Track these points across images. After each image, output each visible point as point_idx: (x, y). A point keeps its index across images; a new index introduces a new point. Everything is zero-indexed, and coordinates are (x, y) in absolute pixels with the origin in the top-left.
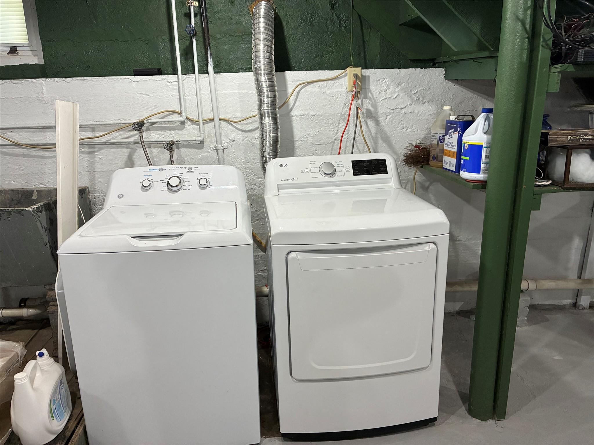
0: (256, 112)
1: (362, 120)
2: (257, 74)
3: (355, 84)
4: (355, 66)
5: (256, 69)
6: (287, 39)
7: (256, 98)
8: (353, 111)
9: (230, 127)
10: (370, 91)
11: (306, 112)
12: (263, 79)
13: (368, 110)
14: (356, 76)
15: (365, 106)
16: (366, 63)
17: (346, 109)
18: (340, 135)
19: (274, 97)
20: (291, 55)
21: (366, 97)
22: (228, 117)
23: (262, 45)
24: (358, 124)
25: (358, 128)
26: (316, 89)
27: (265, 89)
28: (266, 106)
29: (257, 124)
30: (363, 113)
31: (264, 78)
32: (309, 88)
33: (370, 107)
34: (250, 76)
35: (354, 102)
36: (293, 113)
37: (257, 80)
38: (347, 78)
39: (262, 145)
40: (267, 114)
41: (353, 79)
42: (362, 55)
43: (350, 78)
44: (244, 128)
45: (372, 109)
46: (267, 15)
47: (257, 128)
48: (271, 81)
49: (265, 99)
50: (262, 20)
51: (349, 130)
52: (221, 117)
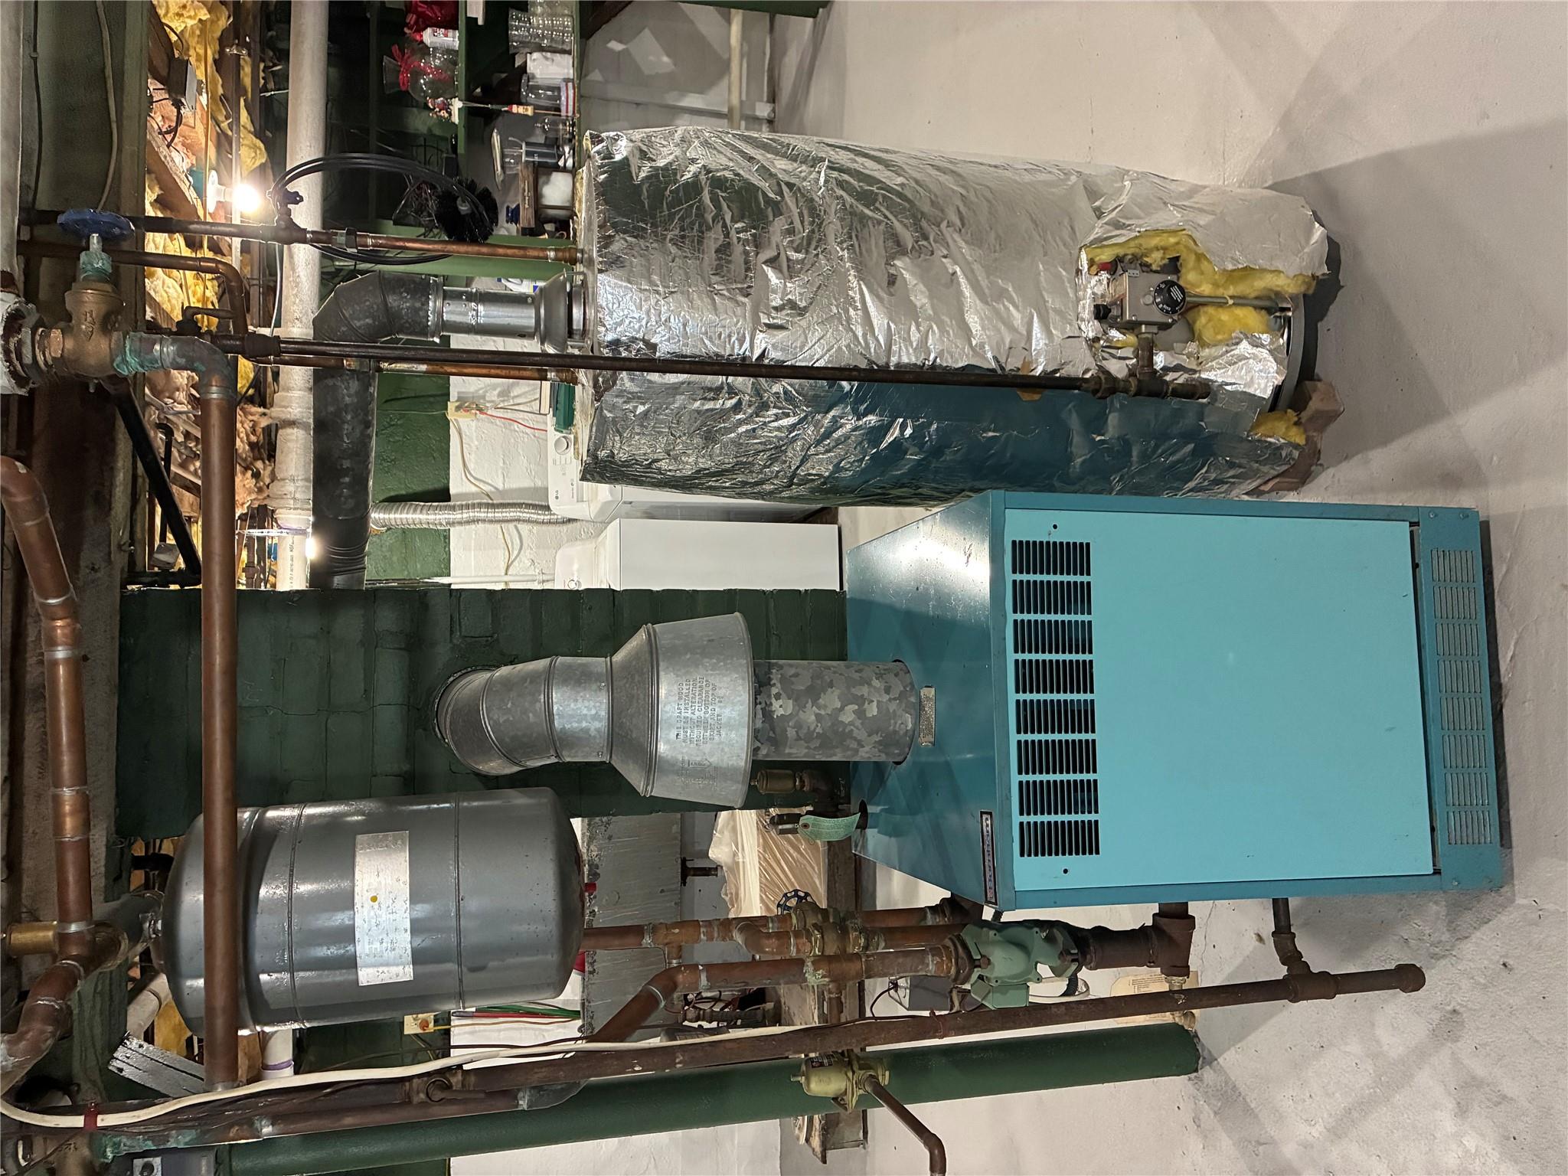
0: (497, 526)
1: (511, 402)
2: (453, 524)
3: (468, 410)
4: (446, 409)
5: (448, 523)
6: (411, 491)
7: (481, 525)
8: (499, 413)
9: (516, 563)
10: (477, 391)
11: (500, 472)
12: (460, 516)
13: (499, 395)
14: (458, 408)
15: (495, 398)
16: (442, 395)
17: (498, 421)
18: (528, 431)
19: (480, 505)
20: (431, 487)
21: (484, 397)
22: (503, 566)
23: (421, 516)
24: (516, 407)
25: (521, 408)
26: (473, 456)
27: (471, 514)
28: (490, 515)
29: (511, 526)
30: (503, 401)
31: (457, 516)
32: (471, 466)
33: (496, 393)
34: (454, 532)
35: (489, 412)
36: (500, 487)
37: (460, 523)
38: (459, 419)
39: (536, 522)
40: (499, 514)
41: (462, 413)
42: (432, 399)
43: (460, 416)
44: (517, 547)
45: (499, 390)
46: (385, 510)
47: (516, 527)
48: (461, 507)
49: (483, 515)
50: (392, 516)
51: (524, 419)
52: (503, 573)
